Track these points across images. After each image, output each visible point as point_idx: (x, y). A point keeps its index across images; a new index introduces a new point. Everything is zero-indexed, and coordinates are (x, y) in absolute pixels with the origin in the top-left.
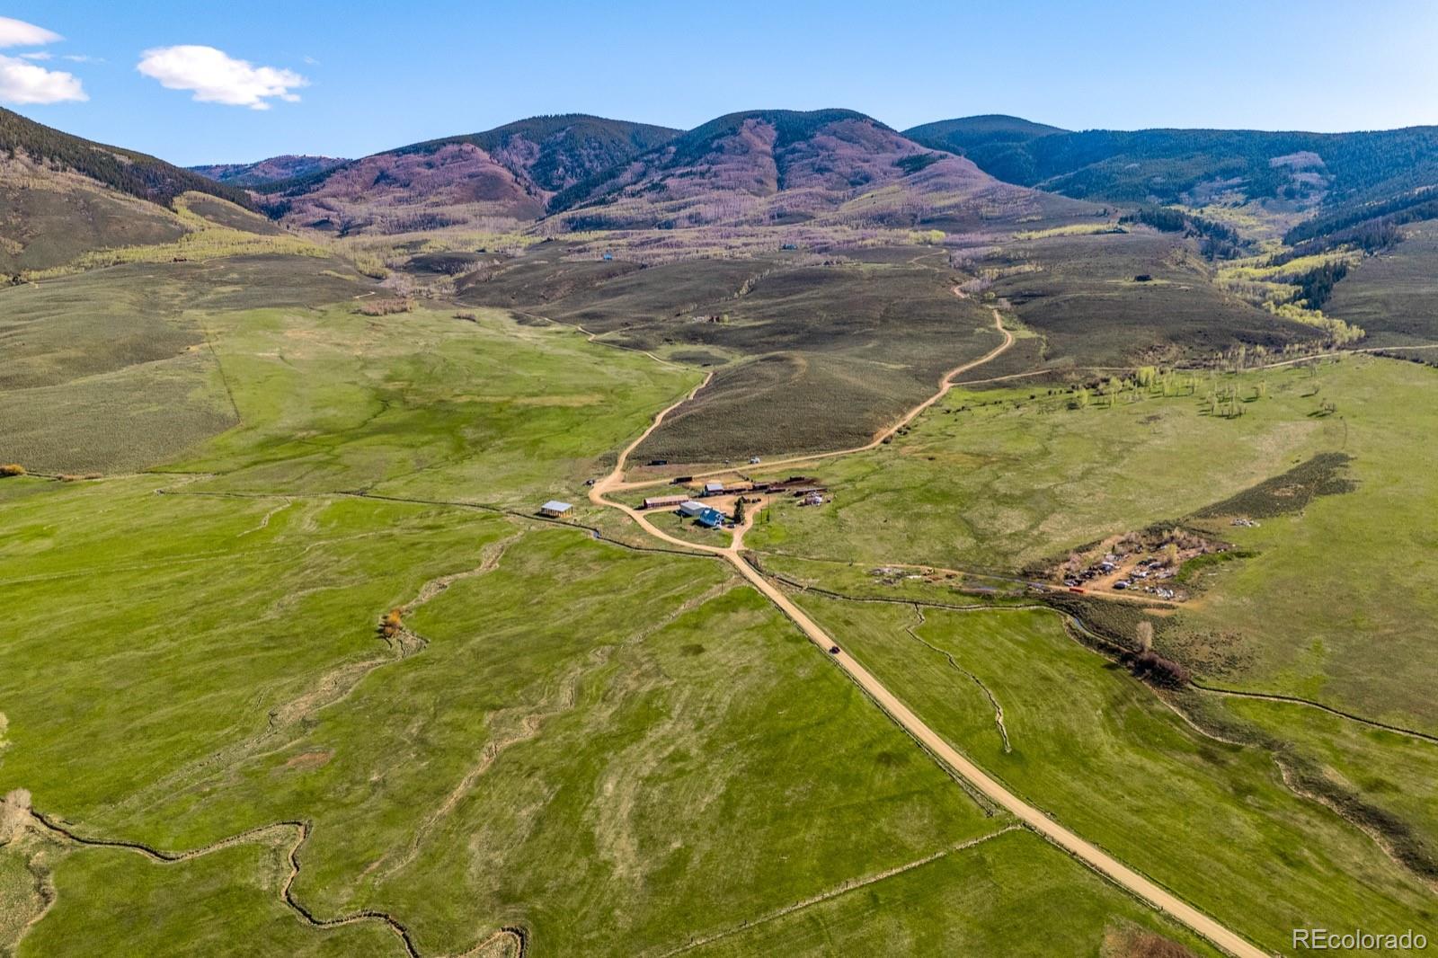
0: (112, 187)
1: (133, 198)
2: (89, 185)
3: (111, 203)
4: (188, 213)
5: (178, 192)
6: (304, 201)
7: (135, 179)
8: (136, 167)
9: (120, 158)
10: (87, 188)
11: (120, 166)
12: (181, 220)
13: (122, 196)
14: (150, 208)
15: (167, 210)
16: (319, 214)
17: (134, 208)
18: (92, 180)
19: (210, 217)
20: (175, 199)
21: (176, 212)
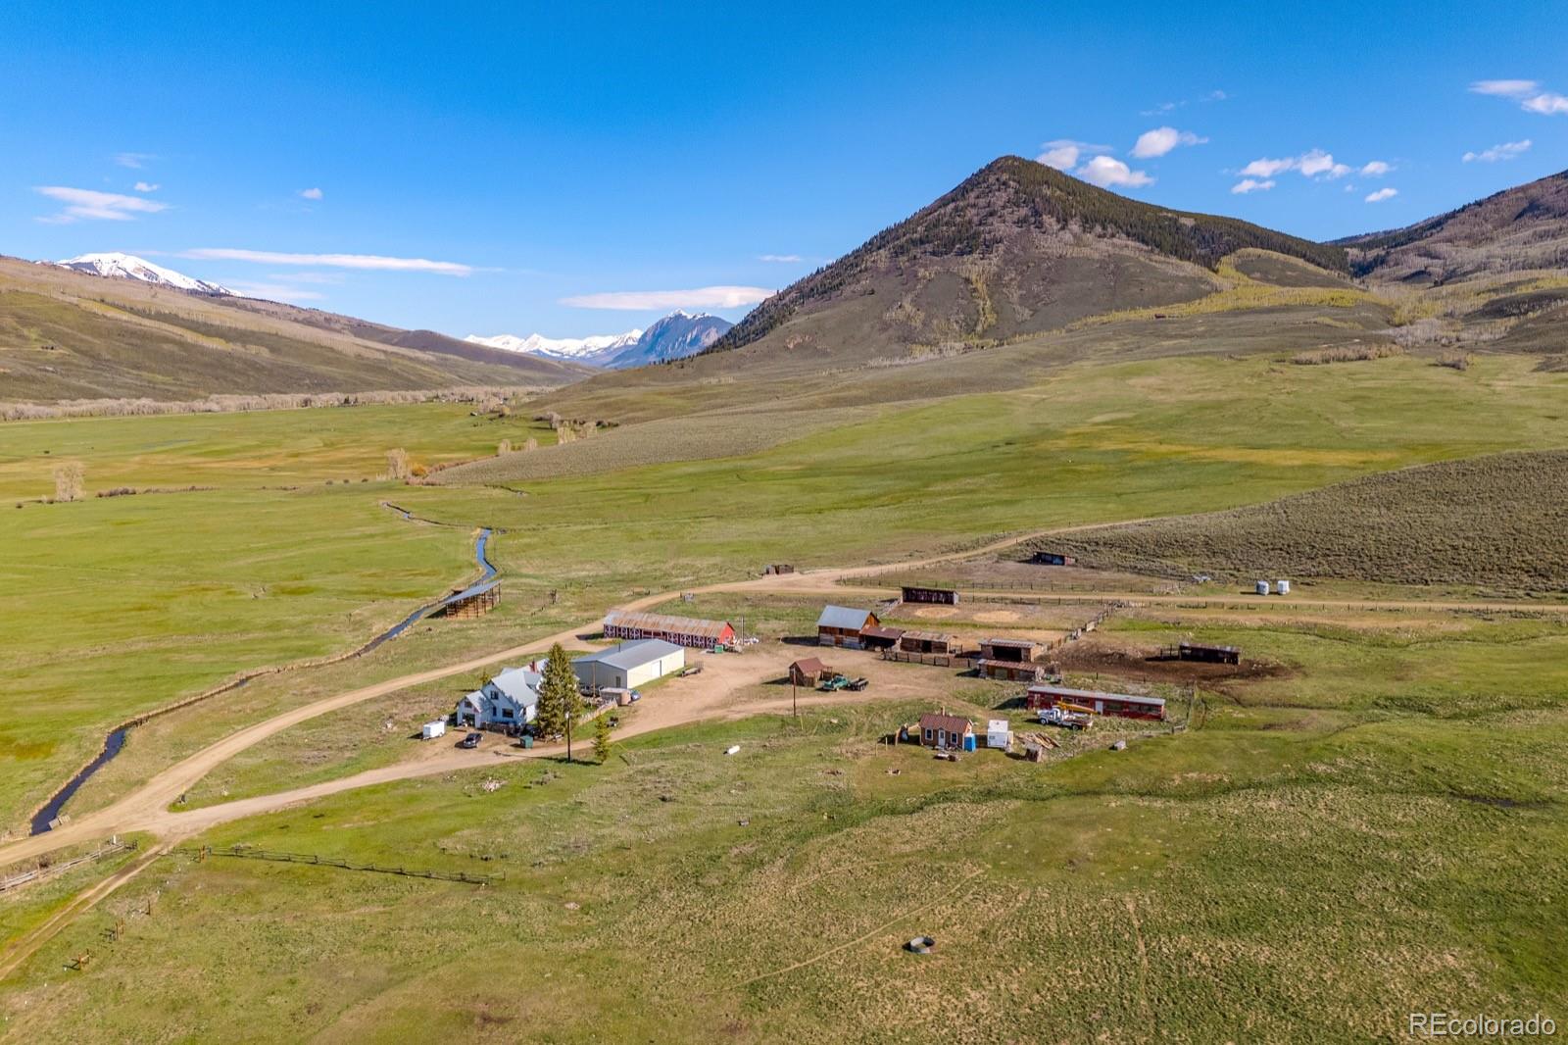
0: (1157, 250)
1: (1174, 260)
2: (1128, 248)
3: (1144, 266)
4: (1232, 272)
5: (1231, 249)
6: (1404, 253)
7: (1187, 240)
8: (1195, 229)
9: (1183, 220)
10: (1126, 252)
11: (1179, 228)
12: (1215, 279)
13: (1163, 259)
14: (1190, 268)
15: (1206, 270)
16: (1421, 263)
17: (1171, 271)
18: (1138, 244)
19: (1258, 275)
20: (1224, 259)
21: (1216, 272)
